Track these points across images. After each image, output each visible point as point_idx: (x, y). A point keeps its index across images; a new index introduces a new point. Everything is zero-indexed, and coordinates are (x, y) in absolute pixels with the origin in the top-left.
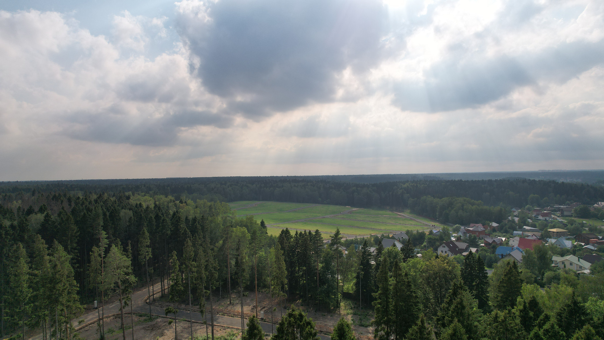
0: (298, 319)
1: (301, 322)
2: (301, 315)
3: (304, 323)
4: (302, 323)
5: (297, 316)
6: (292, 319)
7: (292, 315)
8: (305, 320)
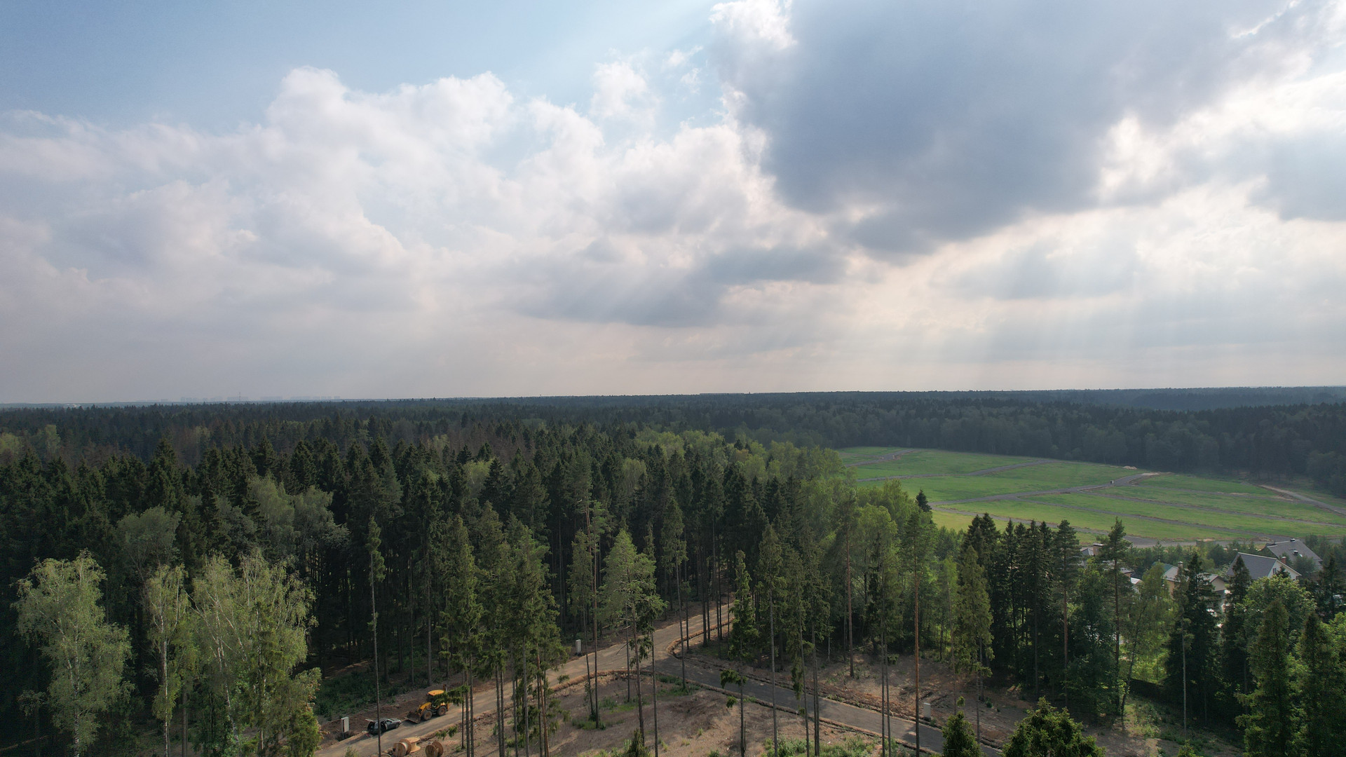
0: (1059, 734)
2: (1065, 725)
3: (1075, 747)
4: (1071, 746)
5: (1058, 728)
6: (1044, 733)
7: (1042, 722)
8: (1079, 741)
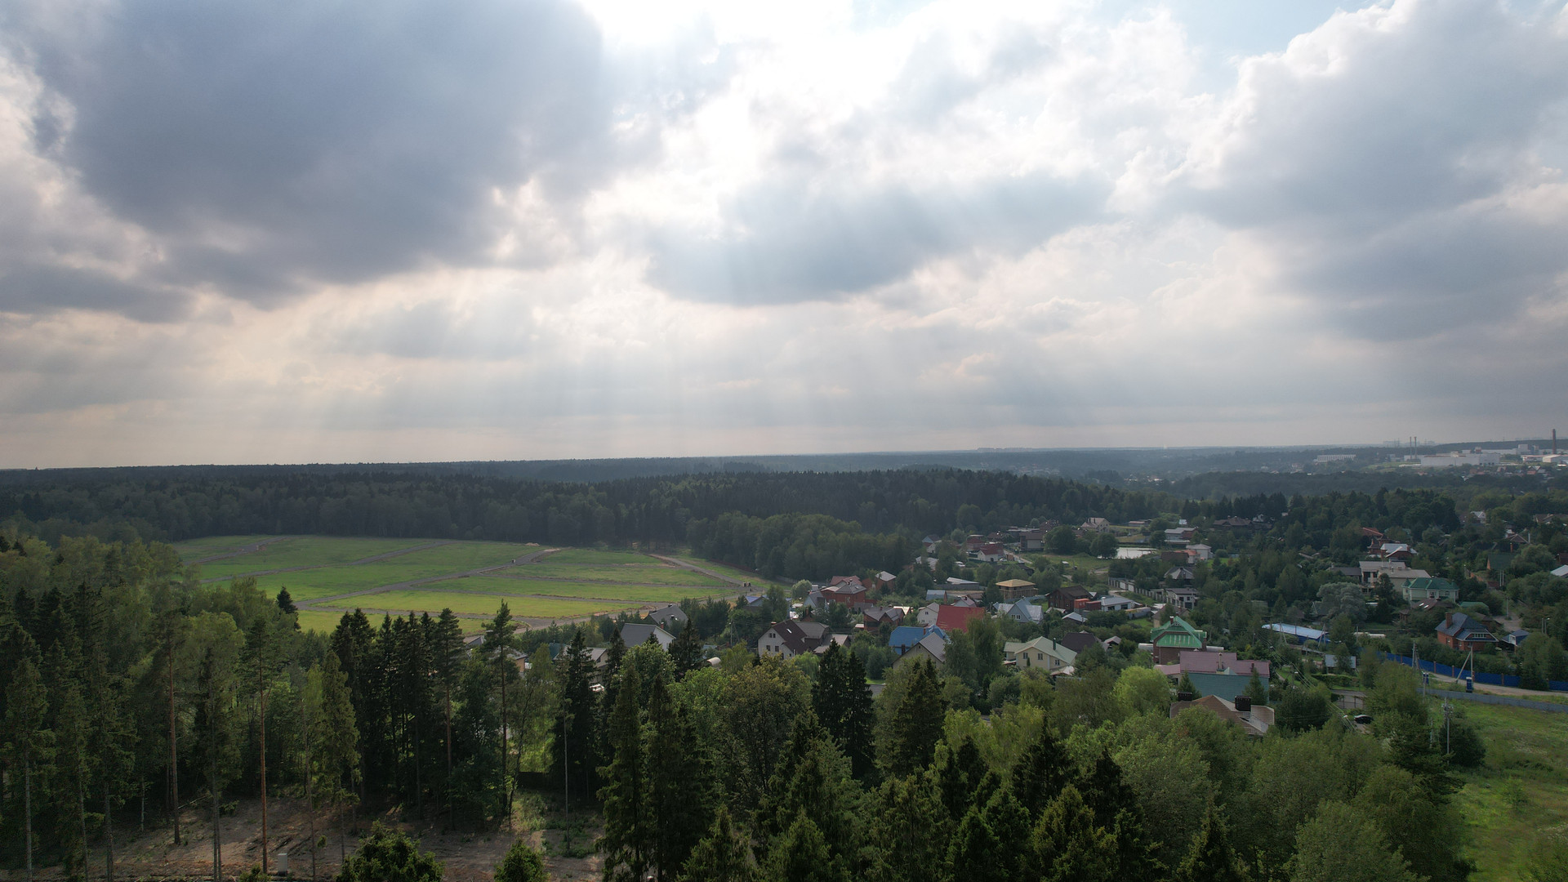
0: (393, 858)
1: (401, 867)
2: (401, 849)
3: (410, 870)
4: (405, 869)
5: (391, 852)
6: (375, 862)
7: (376, 850)
8: (415, 860)
